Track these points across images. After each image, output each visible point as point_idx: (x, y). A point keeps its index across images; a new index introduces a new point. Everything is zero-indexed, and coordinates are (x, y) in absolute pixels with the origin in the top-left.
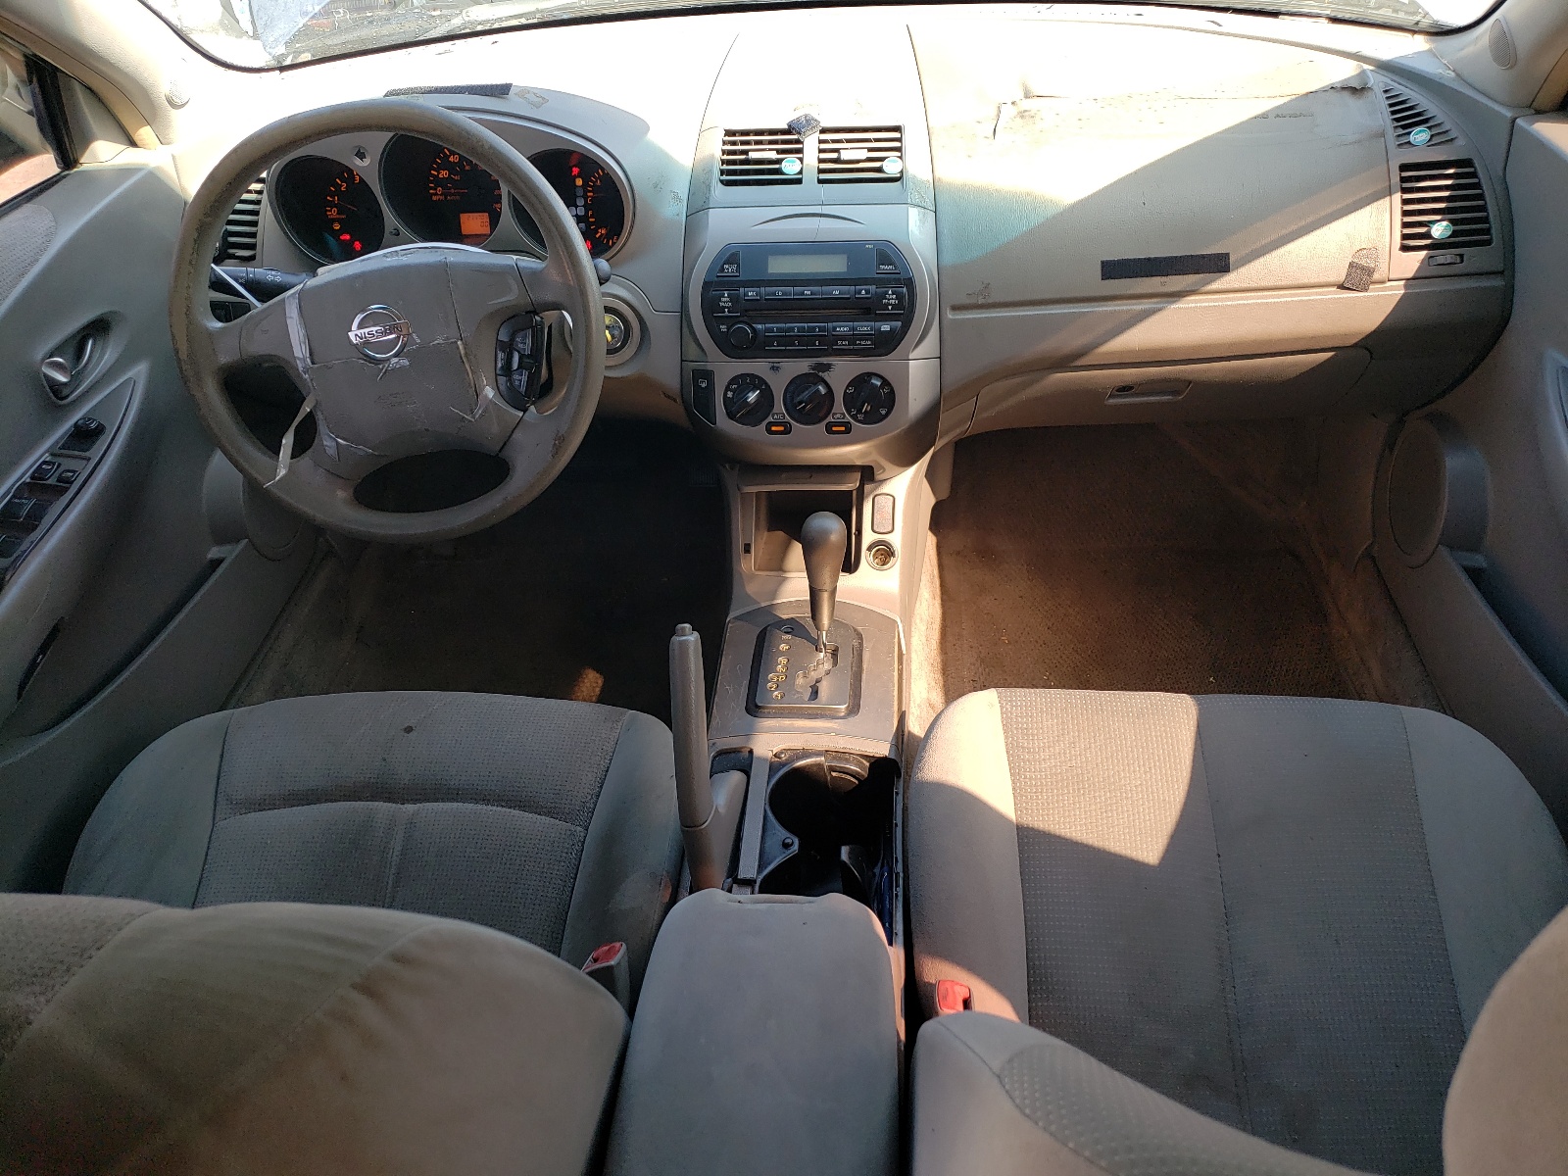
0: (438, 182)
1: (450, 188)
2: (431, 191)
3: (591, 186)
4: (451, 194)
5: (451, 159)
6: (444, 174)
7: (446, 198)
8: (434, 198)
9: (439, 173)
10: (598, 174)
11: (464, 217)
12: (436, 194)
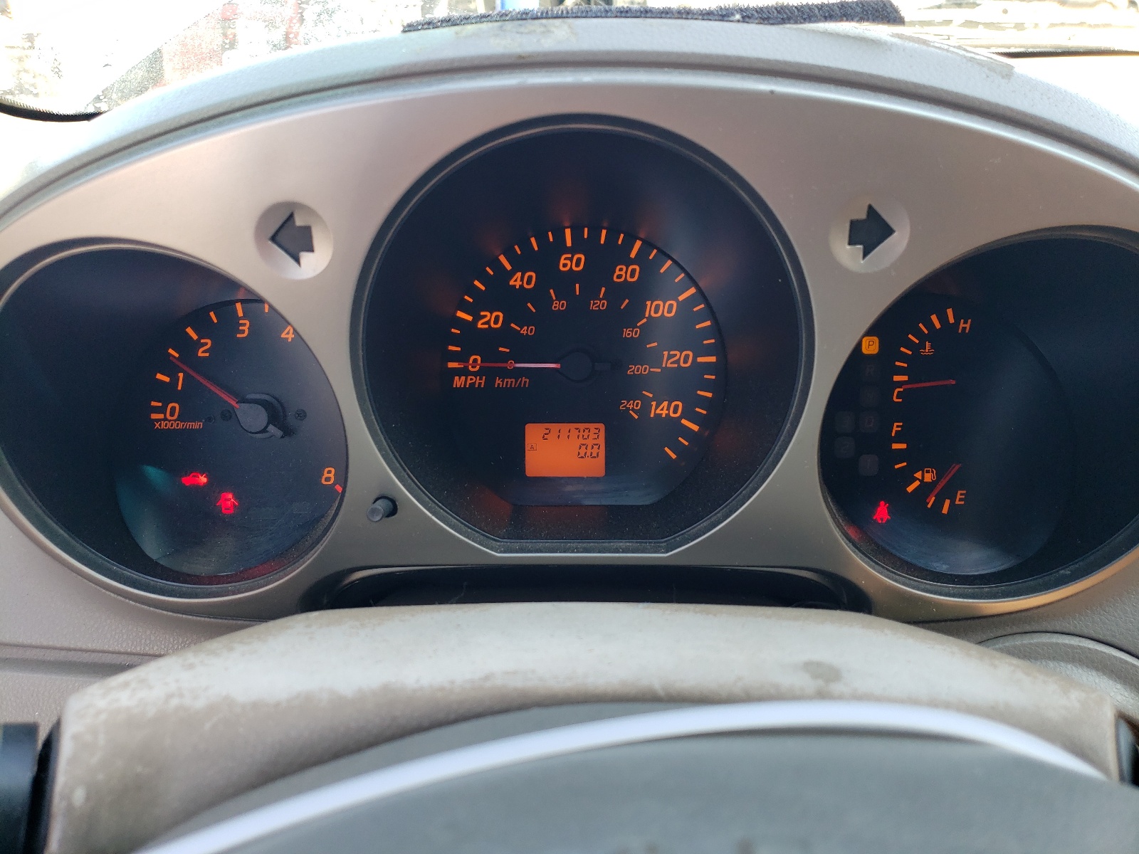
0: (474, 340)
1: (505, 358)
2: (451, 365)
3: (903, 357)
4: (505, 373)
5: (516, 281)
6: (491, 319)
7: (490, 382)
8: (459, 382)
9: (477, 317)
10: (930, 325)
11: (533, 433)
12: (464, 372)
